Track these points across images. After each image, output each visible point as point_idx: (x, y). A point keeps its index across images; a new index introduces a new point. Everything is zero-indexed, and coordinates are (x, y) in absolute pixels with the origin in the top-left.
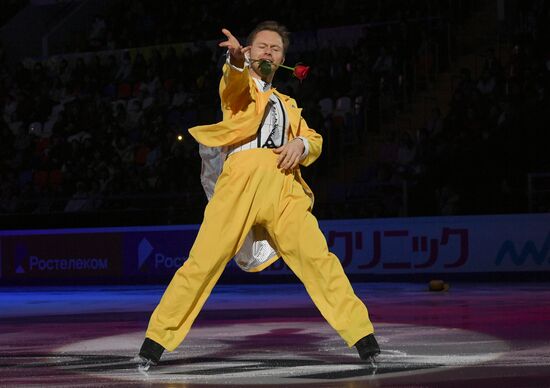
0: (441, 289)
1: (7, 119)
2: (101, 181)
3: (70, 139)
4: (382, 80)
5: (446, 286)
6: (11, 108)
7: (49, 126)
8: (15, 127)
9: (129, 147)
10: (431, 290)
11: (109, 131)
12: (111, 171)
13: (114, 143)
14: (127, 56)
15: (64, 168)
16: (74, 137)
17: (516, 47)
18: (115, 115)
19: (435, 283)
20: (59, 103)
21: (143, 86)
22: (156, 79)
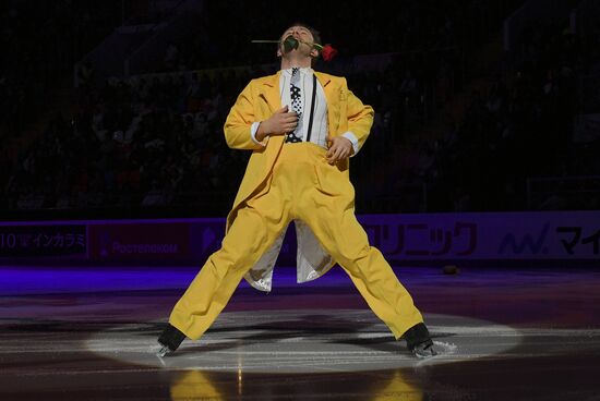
0: (453, 273)
1: (94, 128)
2: (172, 180)
3: (147, 145)
4: (407, 99)
5: (458, 271)
6: (98, 118)
7: (130, 134)
8: (101, 134)
9: (197, 152)
10: (446, 273)
11: (179, 139)
12: (181, 171)
13: (183, 149)
14: (195, 76)
15: (141, 169)
16: (151, 143)
17: (519, 74)
18: (186, 125)
19: (449, 268)
20: (137, 115)
21: (208, 102)
22: (219, 96)
